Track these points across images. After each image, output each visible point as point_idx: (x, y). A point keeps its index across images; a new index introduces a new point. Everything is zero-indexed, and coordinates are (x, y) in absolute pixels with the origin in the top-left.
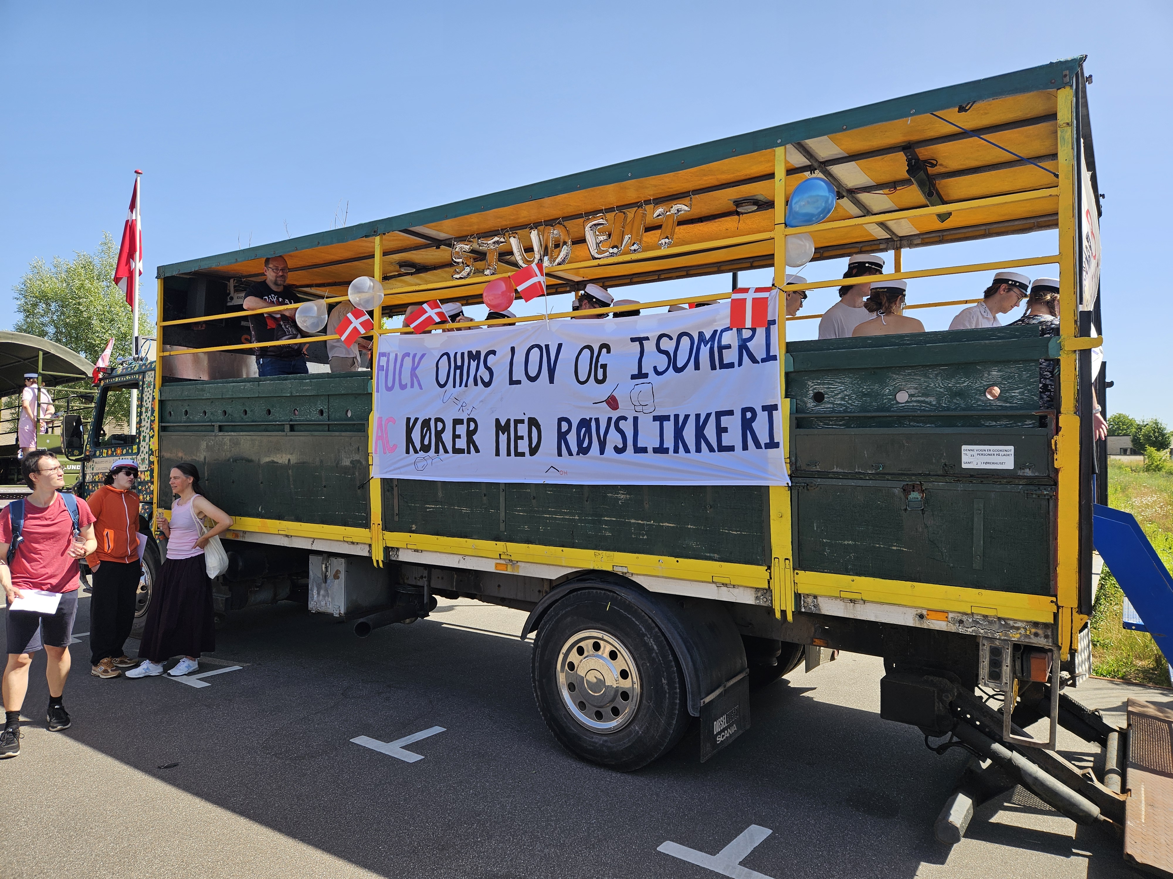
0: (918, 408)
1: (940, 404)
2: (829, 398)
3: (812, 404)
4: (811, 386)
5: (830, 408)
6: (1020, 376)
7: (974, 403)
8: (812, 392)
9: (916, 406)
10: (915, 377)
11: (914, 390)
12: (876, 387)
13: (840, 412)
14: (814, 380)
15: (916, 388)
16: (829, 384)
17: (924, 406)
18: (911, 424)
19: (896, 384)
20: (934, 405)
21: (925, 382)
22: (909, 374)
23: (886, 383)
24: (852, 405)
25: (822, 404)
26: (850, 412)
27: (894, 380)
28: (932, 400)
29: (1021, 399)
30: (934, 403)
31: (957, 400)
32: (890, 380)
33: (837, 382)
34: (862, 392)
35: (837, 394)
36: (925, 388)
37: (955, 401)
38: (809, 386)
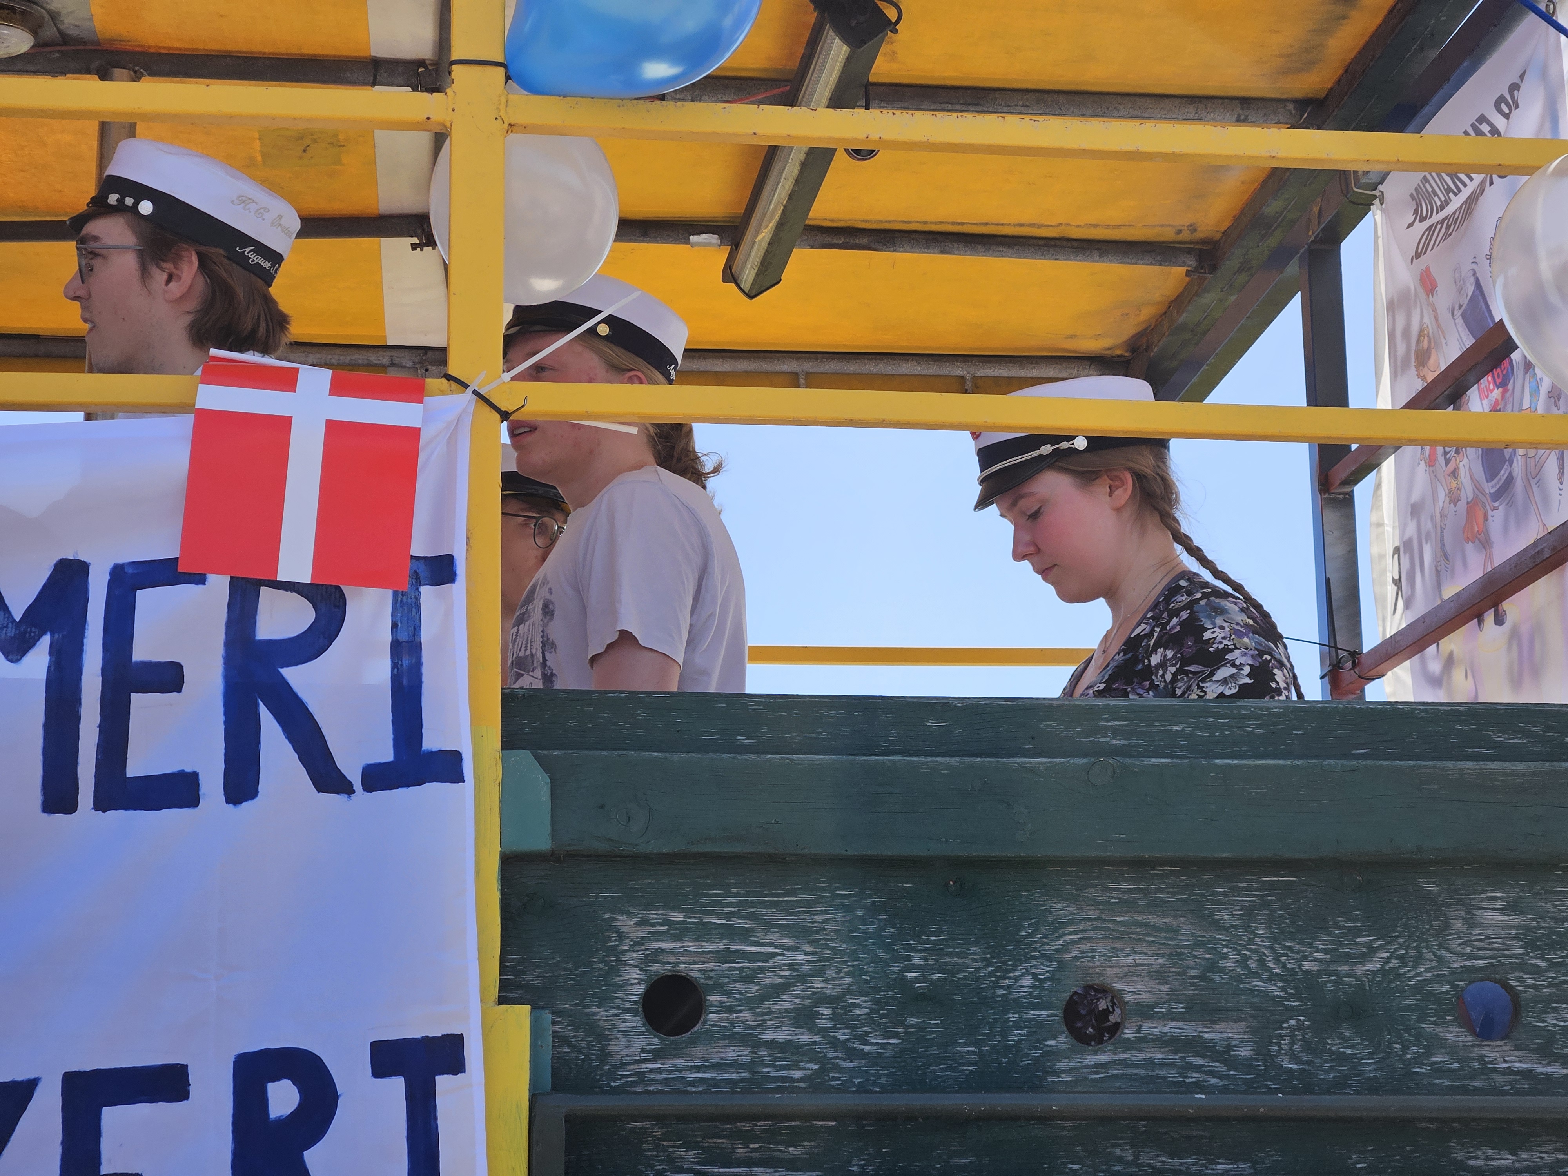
0: (1172, 1074)
1: (1269, 1059)
2: (730, 1010)
3: (640, 1043)
4: (637, 943)
5: (735, 1065)
7: (1417, 1060)
8: (634, 974)
9: (1163, 1065)
10: (1153, 919)
11: (1152, 985)
13: (788, 1086)
14: (649, 905)
15: (1159, 976)
16: (731, 932)
17: (1198, 1068)
18: (1144, 1158)
19: (1065, 949)
20: (1245, 1065)
21: (1198, 945)
22: (1127, 904)
23: (1017, 943)
24: (852, 1055)
25: (693, 1042)
26: (843, 1089)
27: (1057, 926)
30: (1244, 1052)
32: (1036, 927)
33: (769, 926)
34: (902, 984)
35: (776, 991)
36: (1202, 977)
37: (1334, 1044)
38: (622, 937)
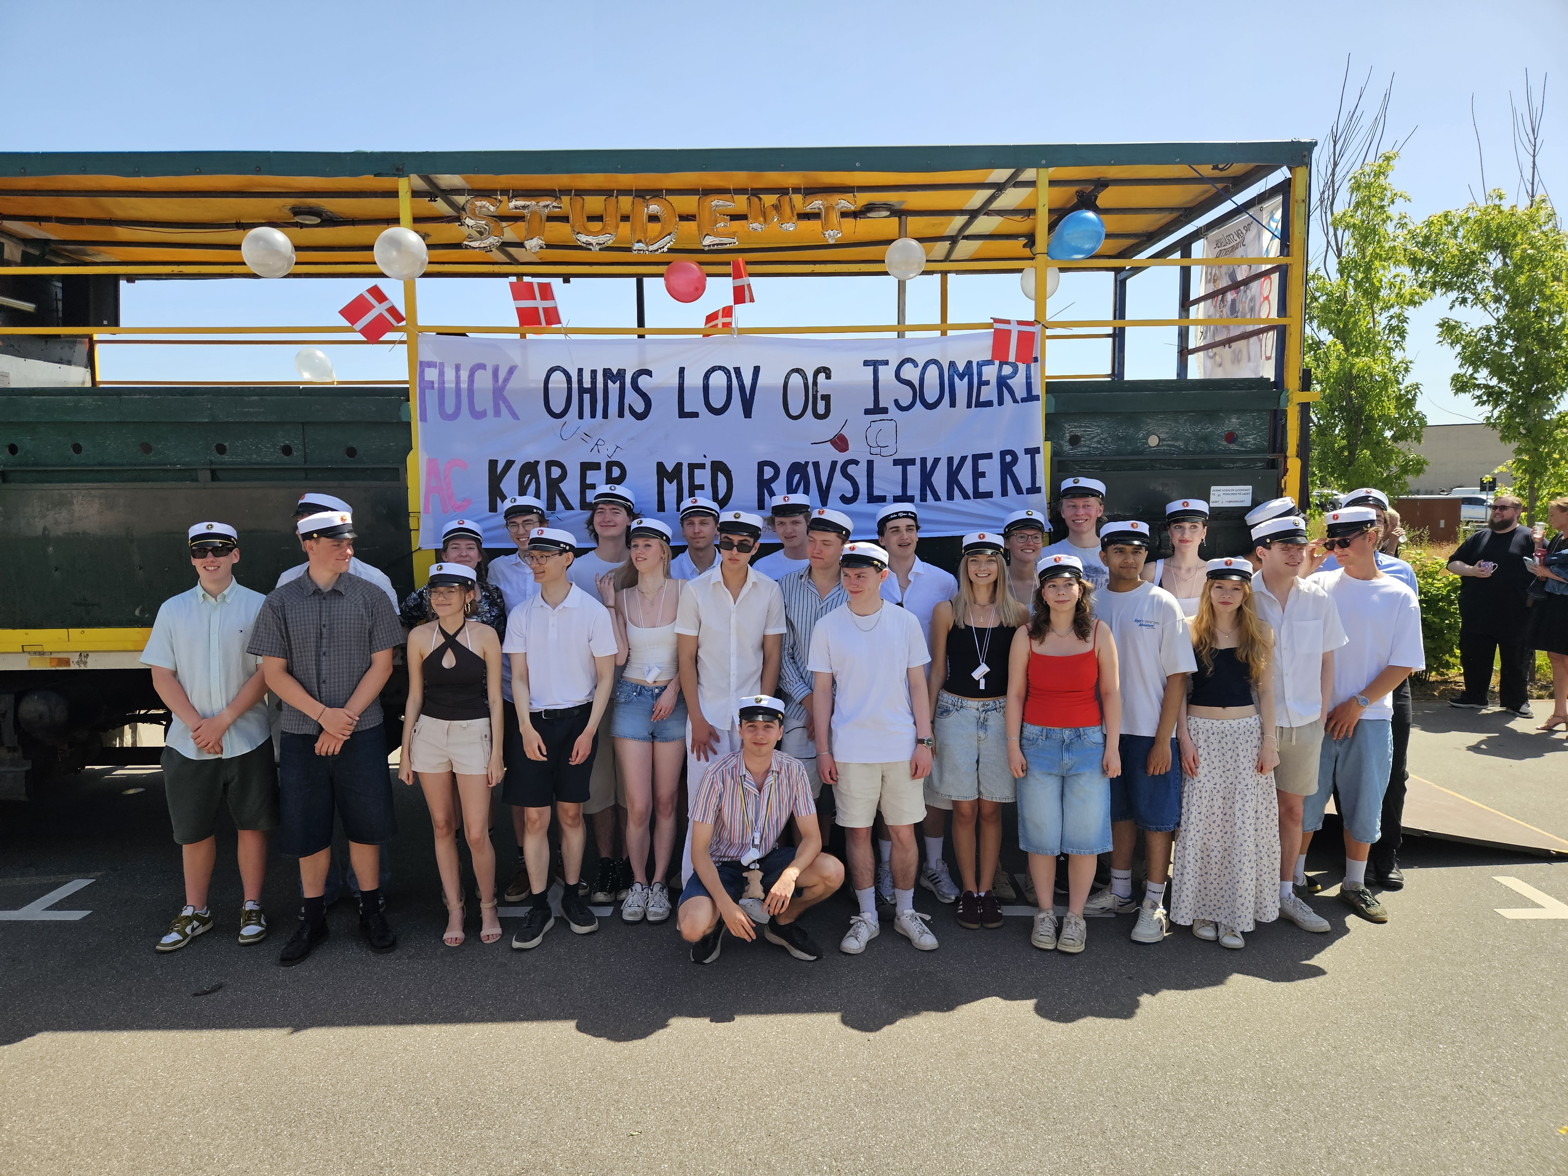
0: (1167, 451)
1: (1187, 448)
2: (1085, 441)
3: (1069, 447)
4: (1069, 429)
5: (1086, 451)
6: (1254, 423)
7: (1216, 448)
8: (1068, 435)
10: (1166, 422)
11: (1164, 435)
12: (1131, 431)
13: (1096, 455)
14: (1071, 422)
15: (1167, 433)
16: (1086, 427)
17: (1173, 450)
18: (1159, 466)
19: (1148, 428)
21: (1174, 427)
22: (1162, 420)
23: (1139, 427)
24: (1107, 449)
25: (1078, 447)
26: (1106, 456)
27: (1148, 424)
28: (1180, 444)
29: (1254, 444)
30: (1182, 447)
31: (1203, 445)
32: (1143, 424)
33: (1093, 425)
34: (1118, 435)
35: (1093, 438)
36: (1175, 433)
37: (1200, 445)
38: (1066, 428)
